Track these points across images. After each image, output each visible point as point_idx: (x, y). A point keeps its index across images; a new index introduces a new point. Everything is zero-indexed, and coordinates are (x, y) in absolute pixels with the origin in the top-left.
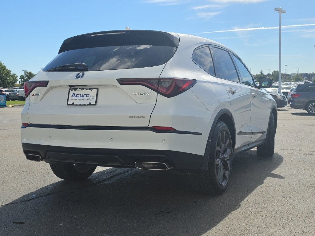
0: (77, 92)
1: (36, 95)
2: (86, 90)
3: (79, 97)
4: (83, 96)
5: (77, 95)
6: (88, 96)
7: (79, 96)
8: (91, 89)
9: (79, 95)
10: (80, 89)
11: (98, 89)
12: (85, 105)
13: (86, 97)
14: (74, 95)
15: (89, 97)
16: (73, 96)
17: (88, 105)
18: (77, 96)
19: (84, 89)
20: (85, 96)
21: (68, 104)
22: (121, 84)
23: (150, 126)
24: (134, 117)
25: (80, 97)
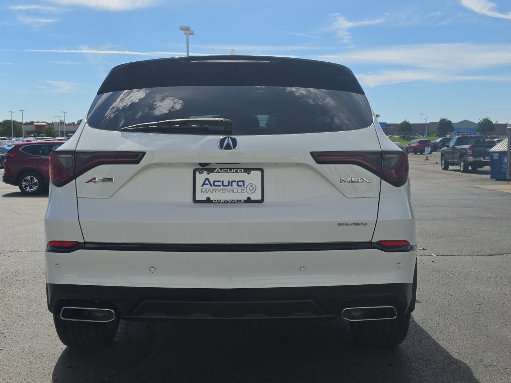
0: (213, 177)
1: (105, 180)
2: (237, 172)
3: (220, 186)
4: (230, 183)
5: (214, 182)
6: (240, 184)
7: (220, 184)
8: (247, 170)
9: (220, 181)
10: (221, 169)
11: (262, 170)
12: (239, 201)
13: (238, 185)
14: (207, 182)
15: (244, 186)
16: (204, 184)
17: (245, 202)
18: (216, 184)
19: (230, 170)
20: (234, 184)
21: (195, 201)
22: (319, 162)
23: (374, 240)
24: (347, 224)
25: (223, 185)
